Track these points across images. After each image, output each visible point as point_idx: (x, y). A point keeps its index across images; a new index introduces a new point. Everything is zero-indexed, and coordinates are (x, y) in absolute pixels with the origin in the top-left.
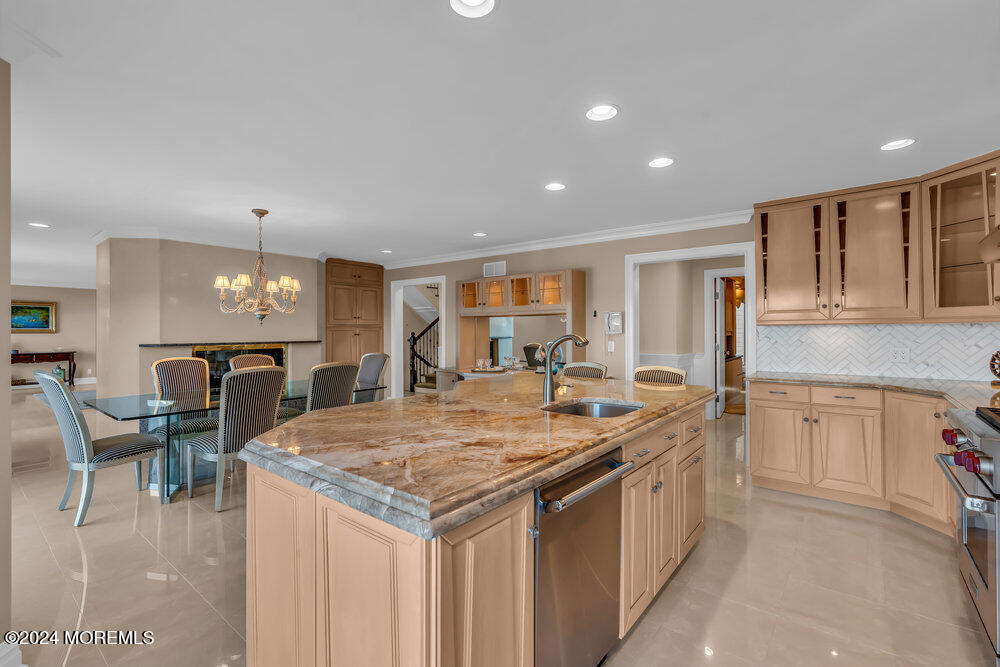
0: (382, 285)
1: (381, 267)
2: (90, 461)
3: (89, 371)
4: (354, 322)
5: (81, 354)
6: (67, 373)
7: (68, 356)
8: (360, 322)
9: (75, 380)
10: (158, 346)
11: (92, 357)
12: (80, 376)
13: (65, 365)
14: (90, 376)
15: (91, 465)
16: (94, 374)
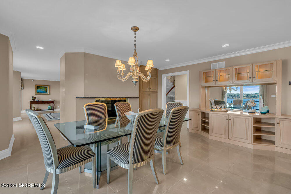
0: (158, 76)
1: (157, 69)
2: (57, 168)
3: (58, 107)
4: (149, 90)
5: (56, 101)
6: (52, 107)
7: (52, 102)
8: (151, 90)
9: (54, 109)
10: (83, 97)
11: (59, 102)
12: (56, 108)
13: (52, 105)
14: (58, 108)
15: (57, 170)
16: (60, 108)
